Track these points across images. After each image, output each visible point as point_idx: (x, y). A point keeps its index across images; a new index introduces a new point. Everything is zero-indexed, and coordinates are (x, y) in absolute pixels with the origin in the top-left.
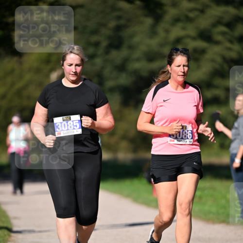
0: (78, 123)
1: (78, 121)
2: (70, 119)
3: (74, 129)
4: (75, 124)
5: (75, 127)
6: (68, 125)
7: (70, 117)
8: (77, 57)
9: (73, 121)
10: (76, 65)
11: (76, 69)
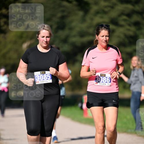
0: (50, 75)
1: (49, 75)
2: (45, 73)
3: (47, 79)
4: (48, 77)
5: (48, 78)
6: (44, 77)
7: (45, 72)
8: (47, 32)
9: (46, 74)
10: (47, 37)
11: (46, 40)
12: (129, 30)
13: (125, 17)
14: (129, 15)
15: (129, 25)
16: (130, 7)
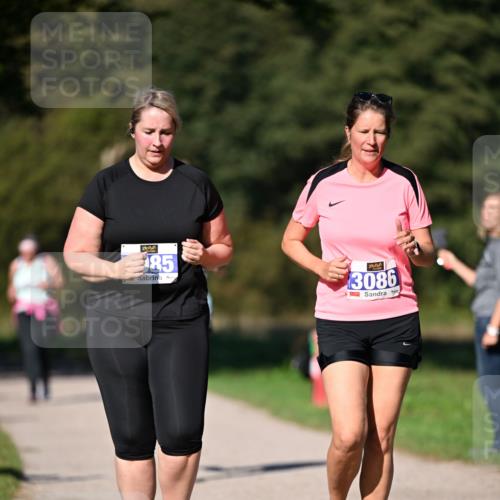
0: (172, 260)
1: (171, 257)
2: (156, 252)
4: (165, 263)
7: (156, 247)
8: (165, 114)
9: (161, 256)
10: (162, 132)
11: (161, 141)
12: (470, 102)
13: (455, 60)
14: (471, 52)
15: (472, 86)
16: (474, 22)
